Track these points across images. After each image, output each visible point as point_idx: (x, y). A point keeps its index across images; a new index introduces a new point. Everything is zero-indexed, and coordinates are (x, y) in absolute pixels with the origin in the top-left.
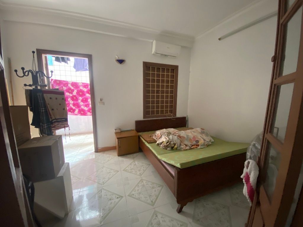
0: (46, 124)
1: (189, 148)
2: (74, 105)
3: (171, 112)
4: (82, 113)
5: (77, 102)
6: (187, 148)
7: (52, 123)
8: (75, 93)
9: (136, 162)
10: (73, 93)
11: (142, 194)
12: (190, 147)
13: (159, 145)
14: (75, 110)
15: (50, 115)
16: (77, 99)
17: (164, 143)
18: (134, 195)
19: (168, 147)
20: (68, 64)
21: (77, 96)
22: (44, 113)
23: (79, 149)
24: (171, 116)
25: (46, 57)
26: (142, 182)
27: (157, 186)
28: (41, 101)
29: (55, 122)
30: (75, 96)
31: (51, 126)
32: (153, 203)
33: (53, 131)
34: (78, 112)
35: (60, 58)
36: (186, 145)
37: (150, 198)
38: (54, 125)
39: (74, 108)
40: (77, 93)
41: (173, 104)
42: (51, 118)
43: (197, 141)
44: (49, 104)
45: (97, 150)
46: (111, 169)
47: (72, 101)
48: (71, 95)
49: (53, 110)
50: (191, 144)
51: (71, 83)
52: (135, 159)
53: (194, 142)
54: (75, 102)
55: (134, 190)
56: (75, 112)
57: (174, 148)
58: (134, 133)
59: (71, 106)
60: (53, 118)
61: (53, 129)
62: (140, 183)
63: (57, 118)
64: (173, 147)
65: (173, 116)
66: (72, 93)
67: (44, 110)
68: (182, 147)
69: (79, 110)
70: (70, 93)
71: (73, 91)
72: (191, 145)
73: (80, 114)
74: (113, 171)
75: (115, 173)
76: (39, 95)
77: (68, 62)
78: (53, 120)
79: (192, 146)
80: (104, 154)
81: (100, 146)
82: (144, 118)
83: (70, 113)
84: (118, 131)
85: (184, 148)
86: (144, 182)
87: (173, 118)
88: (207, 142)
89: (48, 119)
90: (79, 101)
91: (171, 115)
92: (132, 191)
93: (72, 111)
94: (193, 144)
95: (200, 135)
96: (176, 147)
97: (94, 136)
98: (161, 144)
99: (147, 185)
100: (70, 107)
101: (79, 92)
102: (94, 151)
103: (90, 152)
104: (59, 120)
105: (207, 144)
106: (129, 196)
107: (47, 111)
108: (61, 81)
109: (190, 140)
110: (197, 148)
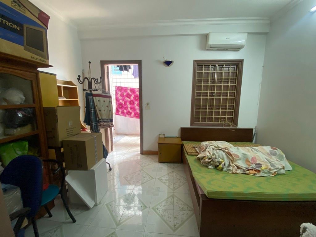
0: (94, 122)
1: (242, 172)
2: (131, 108)
3: (230, 120)
4: (137, 116)
5: (133, 106)
6: (239, 171)
7: (99, 122)
8: (132, 98)
9: (174, 173)
10: (131, 98)
11: (167, 212)
12: (244, 171)
13: (200, 160)
14: (132, 113)
15: (98, 116)
16: (133, 104)
17: (205, 158)
18: (159, 210)
19: (211, 165)
20: (129, 72)
21: (134, 101)
22: (93, 113)
23: (129, 149)
24: (230, 126)
25: (108, 67)
26: (173, 198)
27: (188, 209)
28: (91, 103)
29: (101, 121)
30: (132, 100)
31: (98, 125)
32: (175, 227)
33: (99, 129)
34: (134, 115)
35: (123, 66)
36: (239, 168)
37: (174, 220)
38: (100, 124)
39: (131, 111)
40: (134, 98)
41: (234, 110)
42: (98, 118)
43: (259, 165)
44: (97, 106)
45: (142, 153)
46: (148, 174)
47: (130, 105)
48: (129, 100)
49: (100, 111)
50: (247, 166)
51: (129, 89)
52: (174, 169)
53: (254, 166)
54: (132, 106)
55: (161, 204)
56: (131, 115)
57: (218, 168)
58: (178, 141)
59: (129, 109)
60: (100, 118)
61: (100, 127)
62: (170, 198)
63: (103, 118)
64: (218, 166)
65: (233, 126)
66: (129, 98)
67: (93, 110)
68: (231, 168)
69: (135, 113)
70: (128, 98)
71: (130, 96)
72: (246, 168)
73: (135, 117)
74: (149, 177)
75: (149, 179)
76: (90, 98)
77: (130, 70)
78: (100, 119)
79: (247, 171)
80: (147, 157)
81: (145, 149)
82: (191, 124)
83: (128, 115)
84: (162, 136)
85: (234, 171)
86: (175, 199)
87: (231, 129)
88: (276, 169)
89: (96, 118)
90: (135, 105)
91: (229, 124)
92: (157, 205)
93: (129, 113)
94: (250, 167)
95: (267, 158)
96: (221, 166)
97: (140, 138)
98: (202, 159)
99: (177, 204)
100: (127, 110)
101: (135, 97)
102: (140, 152)
103: (137, 153)
104: (105, 120)
105: (275, 172)
106: (153, 208)
107: (95, 112)
108: (123, 87)
109: (247, 161)
110: (255, 174)
